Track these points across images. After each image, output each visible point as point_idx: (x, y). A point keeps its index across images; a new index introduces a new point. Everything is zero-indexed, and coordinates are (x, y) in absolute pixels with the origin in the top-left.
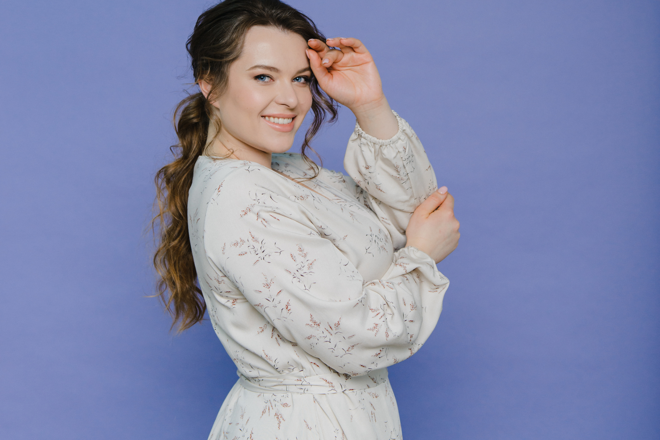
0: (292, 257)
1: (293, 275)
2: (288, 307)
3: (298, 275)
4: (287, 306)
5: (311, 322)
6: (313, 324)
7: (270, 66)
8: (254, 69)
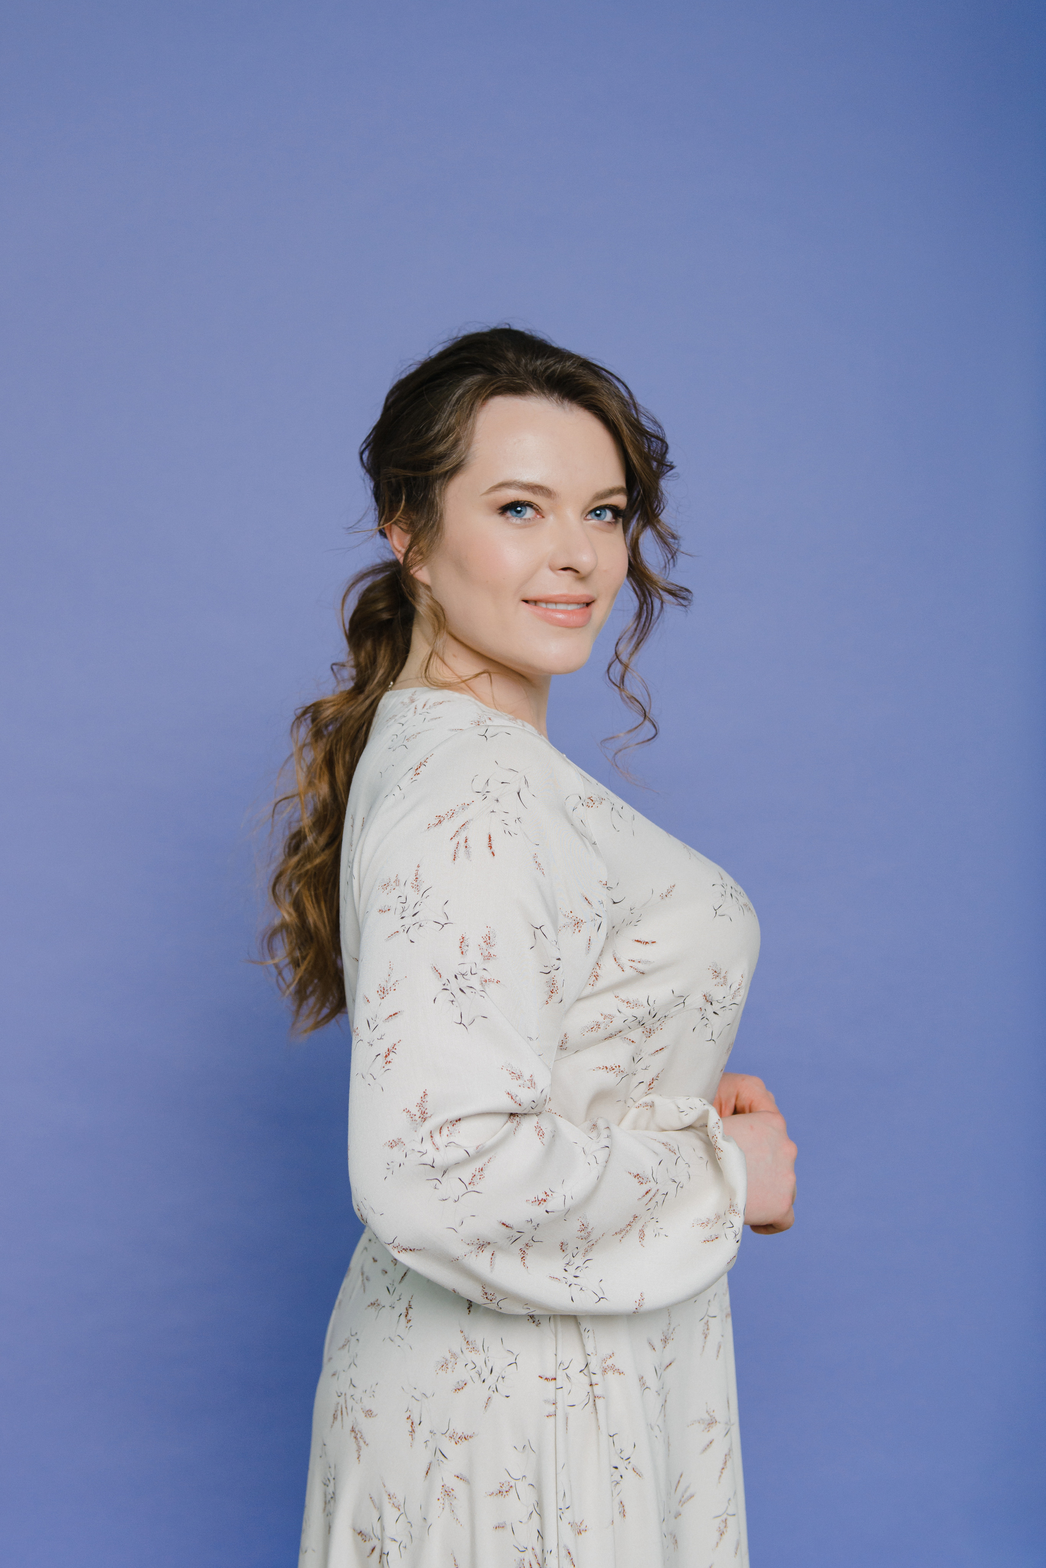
0: (461, 942)
1: (444, 985)
2: (389, 1054)
3: (454, 986)
4: (388, 1051)
5: (418, 1108)
6: (418, 1114)
7: (531, 483)
8: (497, 491)
